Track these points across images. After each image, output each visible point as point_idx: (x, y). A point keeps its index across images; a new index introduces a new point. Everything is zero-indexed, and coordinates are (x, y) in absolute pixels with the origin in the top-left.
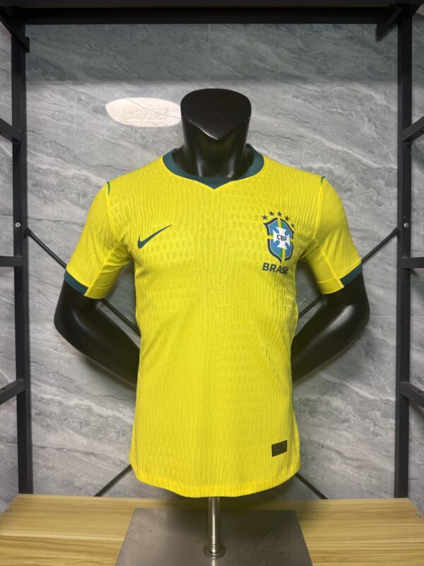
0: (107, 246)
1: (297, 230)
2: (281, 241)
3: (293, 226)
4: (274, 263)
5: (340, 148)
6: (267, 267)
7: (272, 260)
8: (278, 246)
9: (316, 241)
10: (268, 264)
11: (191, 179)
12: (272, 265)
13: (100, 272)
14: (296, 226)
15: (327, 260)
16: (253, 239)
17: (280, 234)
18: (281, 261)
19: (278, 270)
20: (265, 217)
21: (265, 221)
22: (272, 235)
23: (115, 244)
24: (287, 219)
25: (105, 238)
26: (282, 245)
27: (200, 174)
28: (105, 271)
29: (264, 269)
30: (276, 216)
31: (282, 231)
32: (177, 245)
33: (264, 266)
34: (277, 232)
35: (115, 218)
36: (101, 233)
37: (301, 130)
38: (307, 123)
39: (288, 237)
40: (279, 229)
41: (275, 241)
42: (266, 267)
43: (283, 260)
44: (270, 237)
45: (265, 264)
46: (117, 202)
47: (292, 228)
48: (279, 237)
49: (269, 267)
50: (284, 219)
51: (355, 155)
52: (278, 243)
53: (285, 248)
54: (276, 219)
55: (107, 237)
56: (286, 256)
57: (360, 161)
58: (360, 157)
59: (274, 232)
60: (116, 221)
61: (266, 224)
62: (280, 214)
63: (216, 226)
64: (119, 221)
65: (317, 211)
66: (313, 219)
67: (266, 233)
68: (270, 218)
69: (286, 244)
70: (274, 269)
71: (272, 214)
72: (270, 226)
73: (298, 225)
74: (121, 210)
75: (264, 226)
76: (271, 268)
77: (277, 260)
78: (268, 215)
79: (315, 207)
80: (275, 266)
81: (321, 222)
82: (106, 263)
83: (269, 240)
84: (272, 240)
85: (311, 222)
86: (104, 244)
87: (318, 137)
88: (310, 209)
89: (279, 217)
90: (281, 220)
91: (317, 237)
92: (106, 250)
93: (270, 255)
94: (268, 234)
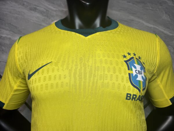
0: (16, 77)
1: (146, 67)
2: (139, 75)
3: (144, 63)
4: (135, 94)
5: (152, 26)
6: (130, 97)
7: (133, 91)
8: (137, 79)
9: (156, 74)
10: (130, 95)
11: (70, 31)
12: (134, 95)
13: (12, 93)
14: (145, 64)
15: (161, 86)
16: (117, 73)
17: (137, 69)
18: (140, 91)
19: (138, 99)
20: (125, 56)
21: (125, 59)
22: (132, 70)
23: (20, 75)
24: (140, 58)
25: (14, 72)
26: (140, 78)
27: (77, 28)
28: (16, 93)
29: (127, 99)
30: (132, 56)
31: (138, 67)
32: (55, 78)
33: (127, 96)
34: (135, 67)
35: (19, 58)
36: (11, 68)
37: (132, 17)
38: (135, 14)
39: (143, 71)
40: (136, 65)
41: (134, 75)
42: (128, 97)
43: (141, 90)
44: (130, 72)
45: (128, 94)
46: (21, 48)
47: (143, 65)
48: (137, 72)
49: (131, 97)
50: (138, 58)
51: (160, 29)
52: (136, 76)
53: (142, 80)
54: (133, 58)
55: (15, 71)
56: (143, 87)
57: (163, 32)
58: (162, 30)
59: (133, 68)
60: (19, 60)
61: (126, 62)
62: (135, 55)
63: (86, 63)
64: (21, 60)
65: (157, 54)
66: (155, 59)
67: (127, 68)
68: (128, 57)
69: (142, 77)
70: (135, 98)
71: (129, 54)
72: (129, 63)
73: (146, 63)
74: (23, 53)
75: (125, 63)
76: (133, 98)
77: (137, 90)
78: (127, 55)
79: (156, 50)
80: (136, 95)
81: (160, 61)
82: (15, 87)
83: (129, 74)
84: (132, 74)
85: (154, 61)
86: (14, 75)
87: (141, 21)
88: (153, 52)
89: (134, 57)
90: (136, 58)
91: (157, 71)
92: (15, 79)
93: (132, 86)
94: (129, 69)
